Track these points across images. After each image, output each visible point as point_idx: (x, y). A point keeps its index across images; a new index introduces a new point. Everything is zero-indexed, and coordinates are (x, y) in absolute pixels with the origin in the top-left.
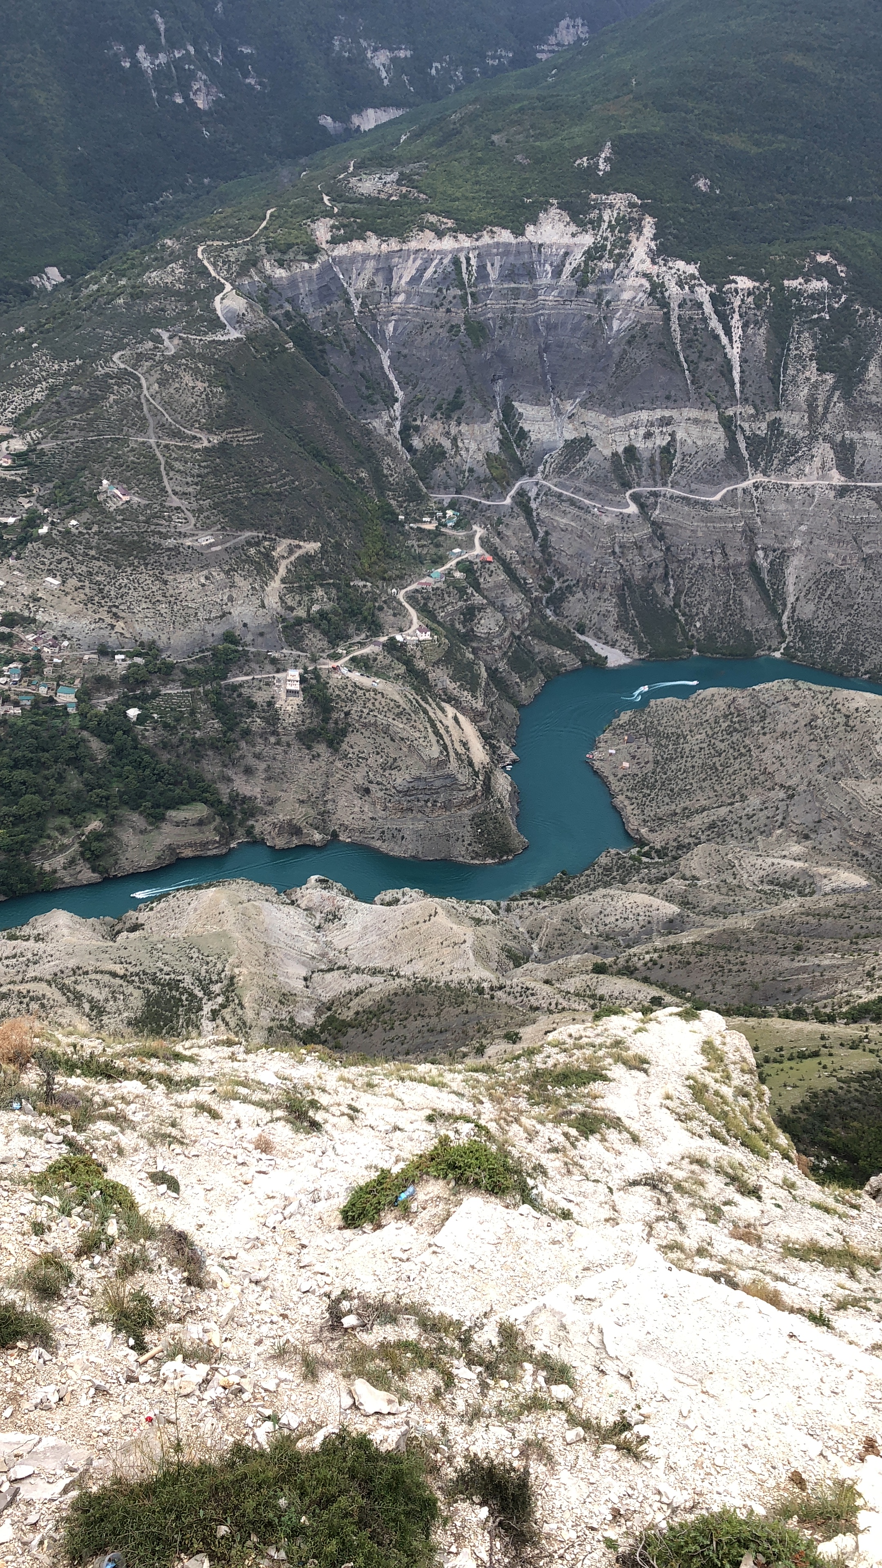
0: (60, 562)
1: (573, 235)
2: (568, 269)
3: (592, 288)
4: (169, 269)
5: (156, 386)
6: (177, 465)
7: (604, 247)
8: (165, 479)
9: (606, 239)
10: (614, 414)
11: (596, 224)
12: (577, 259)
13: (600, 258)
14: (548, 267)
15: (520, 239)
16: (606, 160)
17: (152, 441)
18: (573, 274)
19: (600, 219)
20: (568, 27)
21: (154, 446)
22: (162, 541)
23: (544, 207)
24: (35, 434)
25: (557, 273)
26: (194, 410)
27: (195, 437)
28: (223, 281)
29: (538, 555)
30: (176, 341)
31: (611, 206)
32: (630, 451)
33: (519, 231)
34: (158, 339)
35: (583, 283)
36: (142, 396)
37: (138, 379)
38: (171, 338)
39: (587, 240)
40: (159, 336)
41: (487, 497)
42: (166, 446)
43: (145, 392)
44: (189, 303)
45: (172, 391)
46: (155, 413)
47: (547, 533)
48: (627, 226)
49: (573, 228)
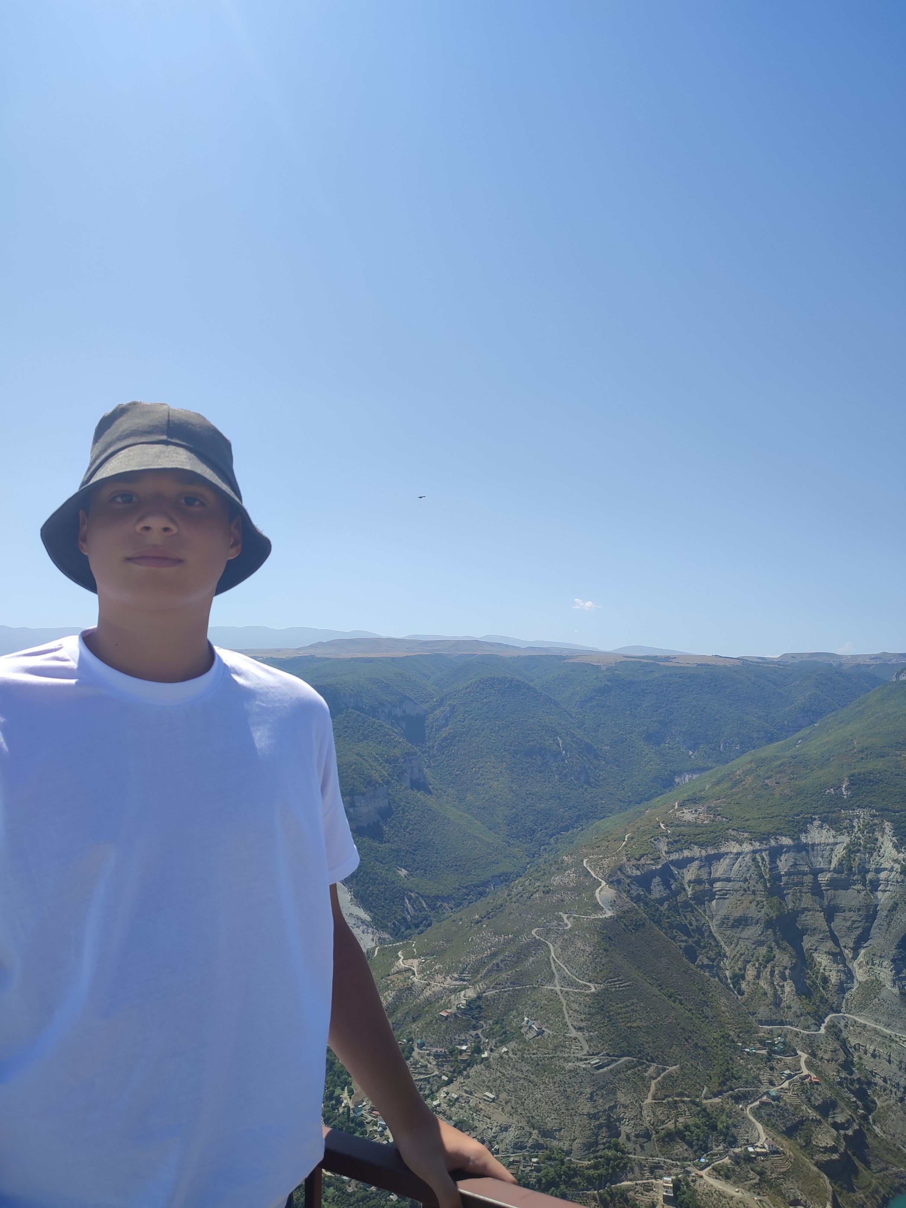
0: (495, 1080)
1: (834, 837)
2: (835, 859)
4: (566, 874)
5: (559, 950)
6: (575, 1006)
7: (859, 844)
8: (567, 1016)
9: (859, 838)
11: (849, 829)
12: (840, 852)
16: (846, 788)
17: (558, 988)
19: (851, 826)
21: (559, 993)
22: (565, 1064)
23: (810, 821)
24: (481, 986)
26: (585, 966)
27: (586, 986)
28: (600, 880)
30: (571, 919)
31: (858, 817)
33: (795, 837)
34: (560, 919)
36: (551, 957)
37: (547, 946)
38: (568, 918)
39: (845, 839)
40: (561, 917)
41: (805, 1028)
42: (567, 992)
43: (553, 954)
44: (579, 895)
45: (569, 953)
46: (559, 969)
48: (871, 828)
49: (833, 832)
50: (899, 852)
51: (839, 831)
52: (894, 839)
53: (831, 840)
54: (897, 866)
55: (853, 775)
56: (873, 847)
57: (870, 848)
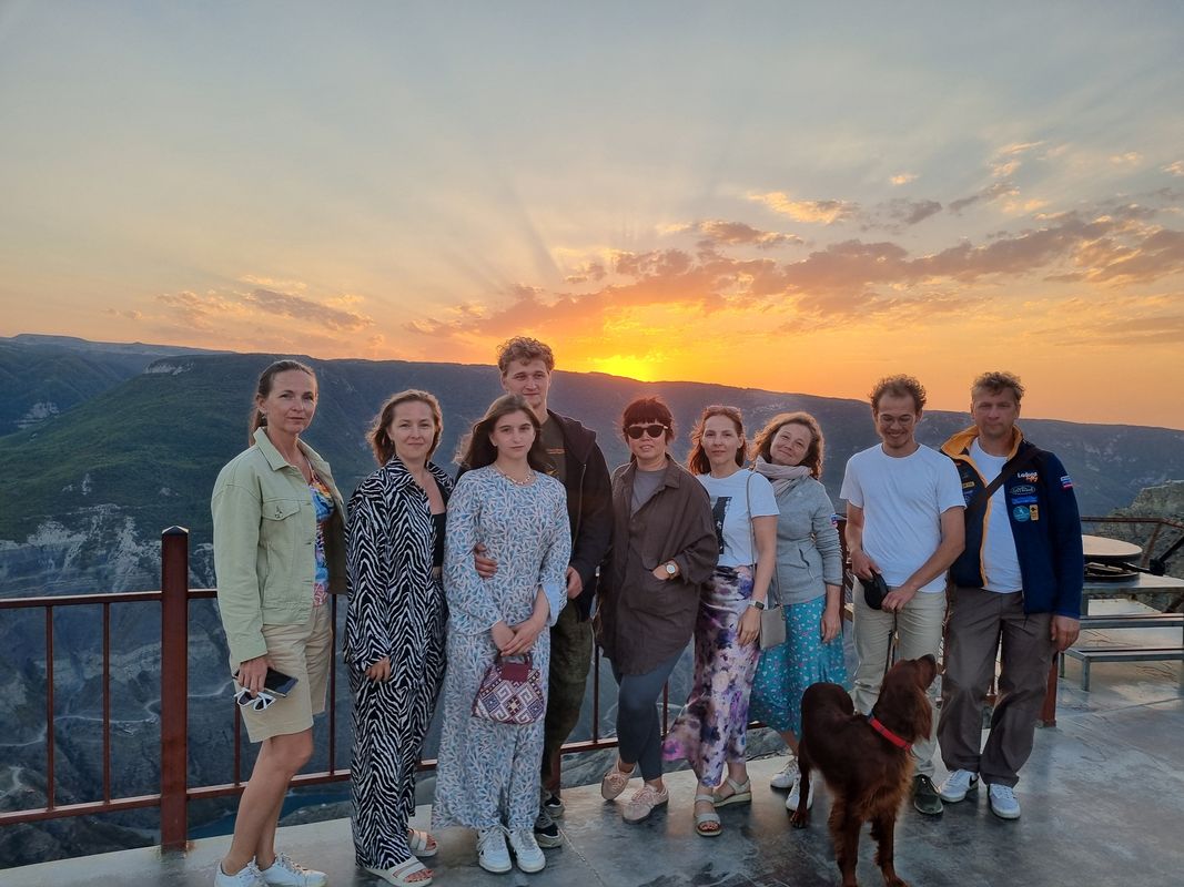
1: (69, 536)
2: (68, 560)
3: (90, 570)
7: (96, 541)
9: (97, 535)
10: (125, 653)
11: (88, 527)
12: (74, 551)
13: (94, 548)
14: (51, 561)
15: (23, 545)
16: (87, 485)
18: (73, 562)
19: (90, 523)
20: (41, 407)
23: (42, 521)
25: (60, 564)
29: (77, 774)
31: (97, 513)
32: (143, 676)
33: (20, 539)
35: (84, 567)
39: (81, 538)
41: (21, 741)
47: (81, 755)
48: (112, 525)
49: (68, 532)
50: (138, 544)
51: (76, 529)
52: (135, 533)
53: (65, 540)
54: (136, 559)
55: (96, 470)
56: (113, 544)
57: (109, 544)
